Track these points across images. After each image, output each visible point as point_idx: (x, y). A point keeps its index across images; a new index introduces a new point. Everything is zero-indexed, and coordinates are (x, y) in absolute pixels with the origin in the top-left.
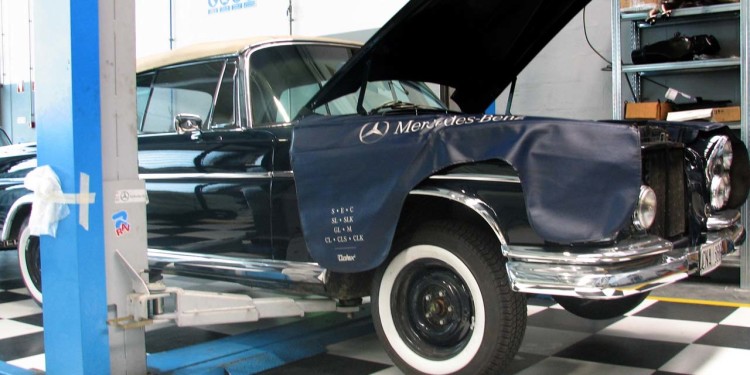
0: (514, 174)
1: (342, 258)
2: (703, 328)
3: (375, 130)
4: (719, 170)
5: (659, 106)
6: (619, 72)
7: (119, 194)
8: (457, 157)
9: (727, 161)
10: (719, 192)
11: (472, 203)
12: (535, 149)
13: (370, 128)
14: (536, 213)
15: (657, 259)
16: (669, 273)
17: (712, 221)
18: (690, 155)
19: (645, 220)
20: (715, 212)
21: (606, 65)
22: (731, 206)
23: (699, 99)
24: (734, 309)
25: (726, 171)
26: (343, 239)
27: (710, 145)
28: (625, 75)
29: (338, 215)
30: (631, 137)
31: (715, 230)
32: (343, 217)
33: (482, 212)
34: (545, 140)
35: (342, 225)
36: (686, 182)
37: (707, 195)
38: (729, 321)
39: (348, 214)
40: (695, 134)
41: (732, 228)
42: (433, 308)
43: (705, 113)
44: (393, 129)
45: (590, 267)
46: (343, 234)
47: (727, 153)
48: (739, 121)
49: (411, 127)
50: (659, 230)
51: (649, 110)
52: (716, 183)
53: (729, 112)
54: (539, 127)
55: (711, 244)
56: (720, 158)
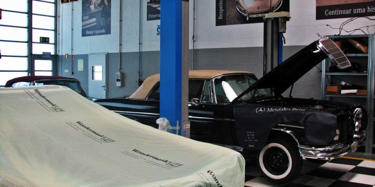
0: (302, 126)
1: (250, 146)
2: (351, 167)
3: (261, 110)
4: (357, 120)
5: (338, 88)
6: (324, 75)
7: (184, 125)
8: (286, 120)
9: (361, 116)
10: (358, 126)
11: (288, 132)
12: (308, 120)
13: (259, 109)
14: (308, 137)
15: (340, 149)
16: (342, 153)
17: (355, 136)
18: (349, 113)
19: (336, 138)
20: (356, 133)
21: (319, 71)
22: (361, 130)
23: (353, 85)
24: (362, 161)
25: (360, 119)
26: (250, 141)
27: (355, 111)
28: (326, 76)
29: (249, 134)
31: (356, 138)
32: (251, 134)
33: (292, 135)
35: (250, 137)
36: (348, 123)
37: (354, 127)
38: (360, 165)
39: (252, 134)
40: (351, 108)
41: (361, 138)
42: (276, 161)
43: (355, 91)
44: (266, 110)
45: (321, 152)
46: (251, 139)
47: (360, 113)
48: (366, 95)
49: (272, 110)
50: (340, 141)
51: (335, 89)
52: (357, 124)
53: (363, 92)
54: (309, 113)
55: (354, 143)
56: (358, 115)
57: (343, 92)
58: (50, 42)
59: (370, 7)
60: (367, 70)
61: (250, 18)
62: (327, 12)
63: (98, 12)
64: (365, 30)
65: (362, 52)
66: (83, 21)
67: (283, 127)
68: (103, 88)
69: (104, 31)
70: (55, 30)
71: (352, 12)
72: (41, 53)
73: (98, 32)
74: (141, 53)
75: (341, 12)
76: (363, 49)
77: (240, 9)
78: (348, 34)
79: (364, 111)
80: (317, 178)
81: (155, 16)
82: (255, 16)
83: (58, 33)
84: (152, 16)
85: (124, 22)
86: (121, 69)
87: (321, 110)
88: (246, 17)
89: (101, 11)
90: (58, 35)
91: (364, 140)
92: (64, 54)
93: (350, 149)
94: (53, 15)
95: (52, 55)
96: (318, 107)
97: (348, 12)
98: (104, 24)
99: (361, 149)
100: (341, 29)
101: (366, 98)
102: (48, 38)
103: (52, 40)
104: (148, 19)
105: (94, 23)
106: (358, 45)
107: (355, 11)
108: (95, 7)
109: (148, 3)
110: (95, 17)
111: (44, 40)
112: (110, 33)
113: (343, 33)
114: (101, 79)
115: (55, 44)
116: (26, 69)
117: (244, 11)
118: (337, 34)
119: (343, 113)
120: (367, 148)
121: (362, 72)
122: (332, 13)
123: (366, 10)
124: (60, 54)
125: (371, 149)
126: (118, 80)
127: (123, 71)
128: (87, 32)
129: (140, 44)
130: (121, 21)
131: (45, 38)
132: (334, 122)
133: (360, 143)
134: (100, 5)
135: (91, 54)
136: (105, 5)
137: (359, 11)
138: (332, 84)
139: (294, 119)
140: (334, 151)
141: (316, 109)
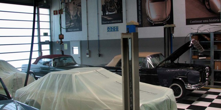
0: (186, 77)
1: (165, 85)
2: (205, 92)
3: (169, 70)
4: (207, 72)
8: (179, 74)
9: (208, 70)
10: (208, 75)
11: (180, 79)
12: (188, 74)
14: (189, 81)
16: (202, 86)
17: (206, 79)
18: (204, 70)
19: (200, 81)
20: (207, 78)
22: (209, 76)
23: (204, 55)
24: (209, 89)
26: (165, 83)
27: (206, 68)
28: (192, 51)
29: (164, 80)
30: (199, 73)
31: (207, 80)
33: (182, 80)
34: (190, 73)
38: (209, 91)
39: (166, 80)
40: (204, 67)
41: (209, 79)
43: (205, 58)
44: (171, 70)
45: (194, 86)
48: (210, 60)
49: (173, 70)
50: (201, 81)
51: (196, 57)
52: (207, 74)
53: (209, 58)
54: (189, 71)
55: (207, 82)
56: (207, 70)
57: (200, 58)
58: (48, 35)
59: (211, 19)
60: (210, 48)
61: (154, 24)
62: (191, 22)
63: (75, 20)
64: (208, 30)
65: (208, 41)
66: (66, 24)
67: (177, 77)
68: (79, 58)
69: (78, 29)
70: (51, 29)
71: (202, 21)
72: (44, 41)
73: (75, 30)
74: (99, 41)
75: (197, 22)
76: (208, 39)
77: (149, 20)
78: (201, 32)
79: (210, 68)
80: (191, 97)
81: (106, 22)
82: (157, 23)
83: (52, 30)
84: (104, 22)
85: (89, 25)
86: (88, 48)
87: (192, 69)
88: (152, 23)
89: (76, 19)
90: (52, 31)
91: (210, 80)
92: (56, 41)
93: (205, 84)
94: (49, 21)
95: (50, 42)
96: (191, 68)
97: (201, 21)
98: (78, 26)
99: (209, 84)
100: (198, 30)
101: (210, 61)
102: (47, 33)
103: (49, 34)
104: (102, 24)
105: (73, 25)
106: (206, 37)
107: (204, 21)
108: (73, 17)
109: (102, 16)
110: (73, 22)
111: (46, 34)
112: (82, 31)
113: (199, 32)
114: (78, 54)
115: (51, 36)
116: (38, 50)
117: (152, 21)
118: (196, 32)
119: (201, 70)
120: (211, 83)
121: (208, 49)
122: (193, 22)
123: (209, 21)
124: (54, 41)
125: (213, 83)
126: (87, 54)
127: (89, 50)
128: (69, 30)
129: (98, 36)
130: (87, 24)
131: (46, 33)
132: (199, 74)
133: (208, 82)
134: (75, 16)
135: (72, 41)
136: (78, 16)
137: (206, 21)
138: (194, 55)
139: (183, 74)
140: (199, 86)
141: (190, 69)
